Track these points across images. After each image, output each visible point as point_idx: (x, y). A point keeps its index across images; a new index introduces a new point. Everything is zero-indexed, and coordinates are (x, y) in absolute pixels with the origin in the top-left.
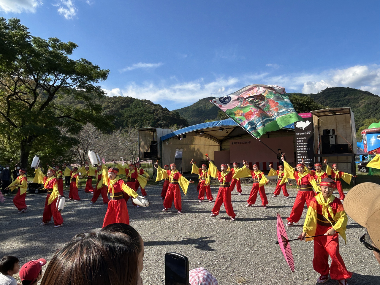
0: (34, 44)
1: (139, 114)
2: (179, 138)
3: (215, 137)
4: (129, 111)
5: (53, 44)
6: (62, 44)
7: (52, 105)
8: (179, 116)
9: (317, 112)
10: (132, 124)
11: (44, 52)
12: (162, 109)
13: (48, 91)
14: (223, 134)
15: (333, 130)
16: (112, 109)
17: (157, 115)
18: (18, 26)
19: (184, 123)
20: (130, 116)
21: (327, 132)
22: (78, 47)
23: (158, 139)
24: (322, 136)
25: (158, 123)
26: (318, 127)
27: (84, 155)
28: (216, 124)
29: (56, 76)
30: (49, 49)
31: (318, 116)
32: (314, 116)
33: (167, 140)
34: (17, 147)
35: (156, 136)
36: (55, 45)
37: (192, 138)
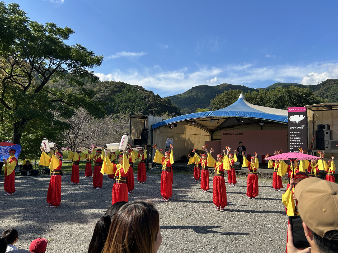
0: (32, 28)
1: (131, 99)
2: (170, 127)
3: (206, 127)
4: (121, 96)
5: (49, 29)
6: (59, 30)
7: (46, 89)
8: (171, 103)
9: (312, 106)
10: (123, 110)
11: (41, 37)
12: (154, 96)
13: (43, 75)
14: (215, 124)
15: (329, 126)
16: (104, 93)
17: (149, 101)
18: (17, 11)
19: (175, 112)
20: (122, 102)
21: (321, 127)
22: (74, 33)
23: (149, 127)
24: (316, 131)
25: (149, 109)
26: (313, 122)
27: (74, 139)
28: (208, 114)
29: (51, 60)
30: (46, 33)
31: (313, 111)
32: (308, 111)
33: (158, 128)
34: (10, 129)
35: (147, 124)
36: (51, 30)
37: (183, 128)
